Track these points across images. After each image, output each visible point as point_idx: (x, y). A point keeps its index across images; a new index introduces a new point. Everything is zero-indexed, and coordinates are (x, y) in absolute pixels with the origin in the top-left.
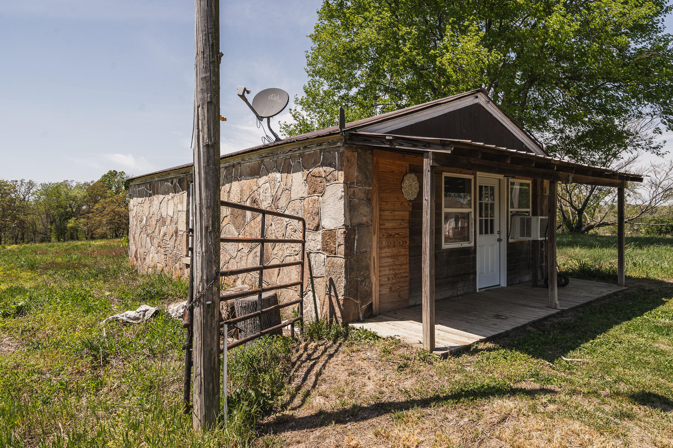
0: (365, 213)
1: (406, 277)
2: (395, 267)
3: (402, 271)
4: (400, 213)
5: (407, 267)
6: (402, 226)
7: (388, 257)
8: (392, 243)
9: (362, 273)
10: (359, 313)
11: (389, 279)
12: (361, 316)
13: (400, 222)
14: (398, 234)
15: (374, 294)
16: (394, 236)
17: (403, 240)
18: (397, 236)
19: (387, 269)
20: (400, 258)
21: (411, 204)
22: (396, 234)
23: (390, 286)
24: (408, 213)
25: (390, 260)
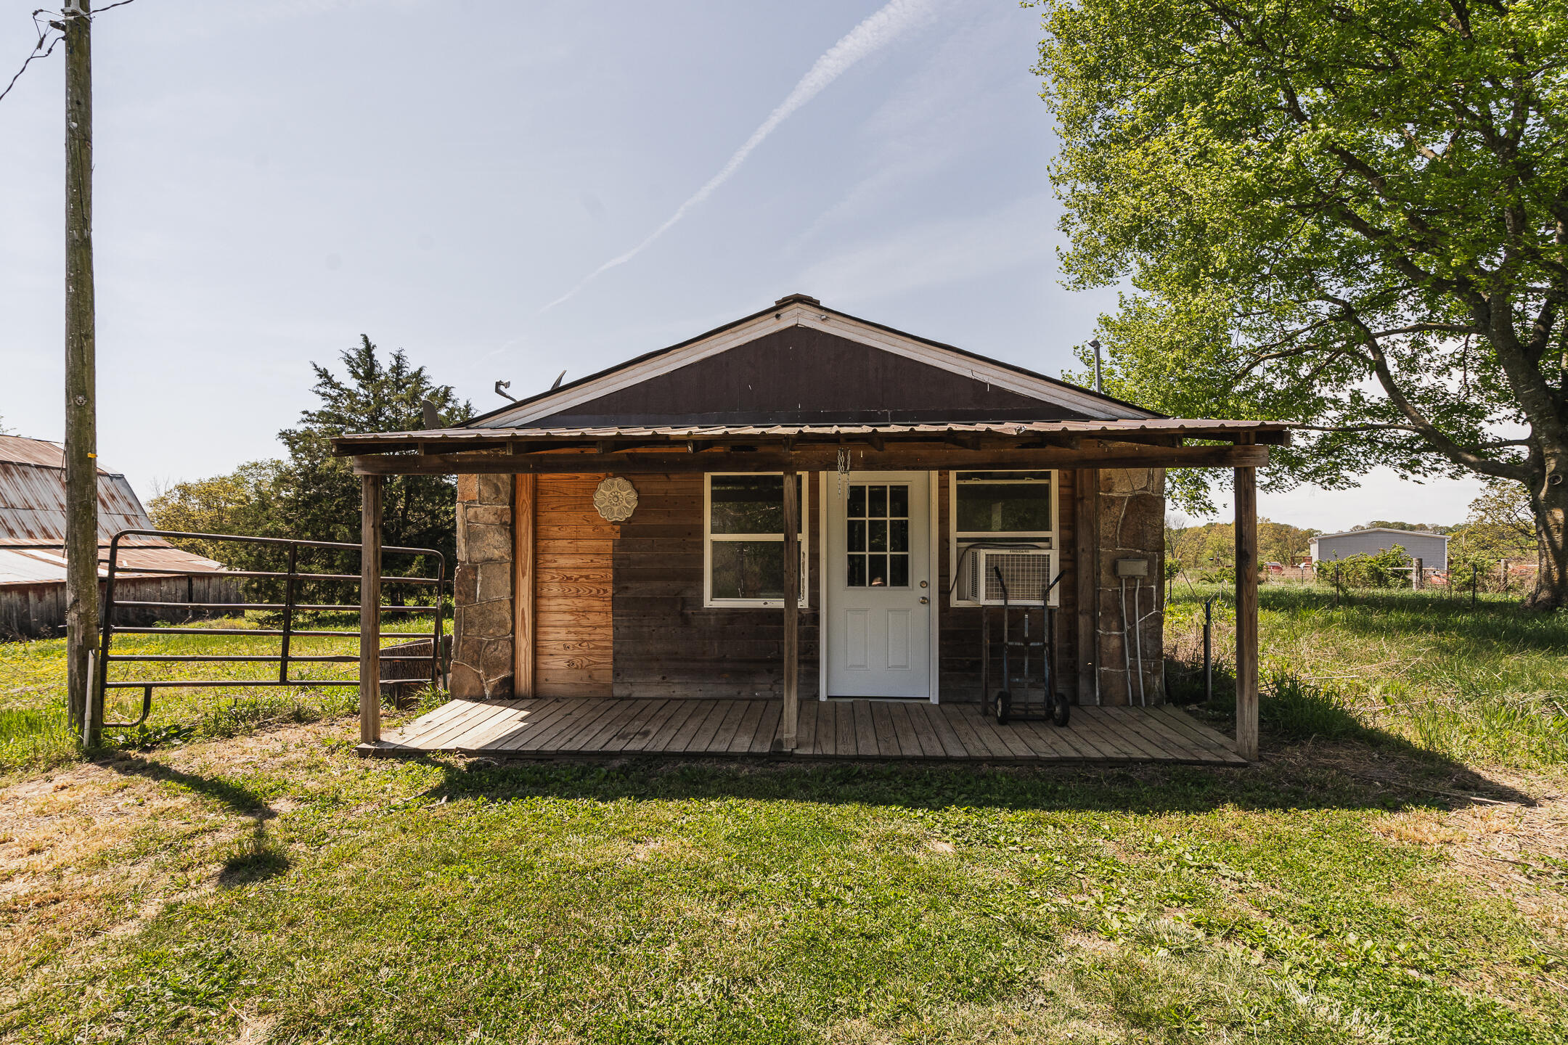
0: (496, 544)
1: (606, 648)
2: (580, 629)
3: (597, 637)
4: (594, 543)
5: (610, 632)
6: (593, 565)
7: (565, 612)
8: (573, 590)
9: (491, 631)
10: (483, 688)
11: (566, 647)
12: (488, 692)
13: (592, 557)
14: (587, 577)
15: (523, 665)
16: (576, 579)
17: (598, 586)
18: (583, 579)
19: (563, 631)
20: (591, 616)
21: (617, 528)
22: (581, 577)
23: (568, 658)
24: (611, 543)
25: (568, 617)
